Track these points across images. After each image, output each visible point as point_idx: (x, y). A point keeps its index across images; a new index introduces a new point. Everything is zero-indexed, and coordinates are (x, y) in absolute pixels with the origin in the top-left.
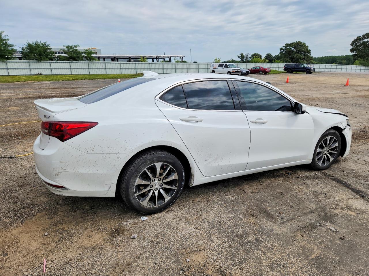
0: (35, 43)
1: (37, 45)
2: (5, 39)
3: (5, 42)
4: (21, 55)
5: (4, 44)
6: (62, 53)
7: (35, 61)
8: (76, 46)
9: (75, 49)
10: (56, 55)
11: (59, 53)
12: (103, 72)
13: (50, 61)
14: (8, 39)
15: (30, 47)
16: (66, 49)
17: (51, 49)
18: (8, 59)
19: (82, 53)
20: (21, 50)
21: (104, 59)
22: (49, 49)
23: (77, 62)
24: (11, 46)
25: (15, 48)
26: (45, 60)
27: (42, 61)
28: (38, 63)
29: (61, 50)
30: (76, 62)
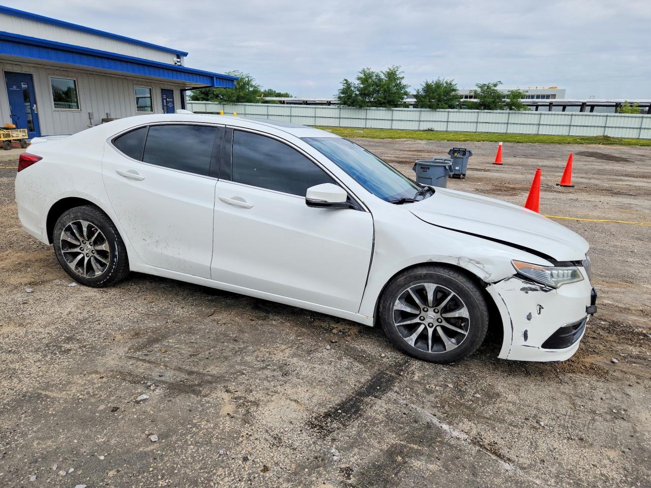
0: (436, 83)
1: (438, 85)
2: (400, 78)
3: (399, 81)
4: (415, 100)
5: (397, 85)
6: (471, 97)
7: (429, 110)
8: (495, 85)
9: (494, 90)
10: (462, 100)
11: (466, 97)
12: (532, 130)
13: (450, 110)
14: (403, 78)
15: (428, 88)
16: (479, 90)
17: (458, 90)
18: (396, 106)
19: (504, 97)
20: (415, 93)
21: (564, 107)
22: (454, 90)
23: (491, 111)
24: (404, 87)
25: (408, 90)
26: (442, 108)
27: (438, 110)
28: (432, 113)
29: (471, 91)
30: (489, 111)
